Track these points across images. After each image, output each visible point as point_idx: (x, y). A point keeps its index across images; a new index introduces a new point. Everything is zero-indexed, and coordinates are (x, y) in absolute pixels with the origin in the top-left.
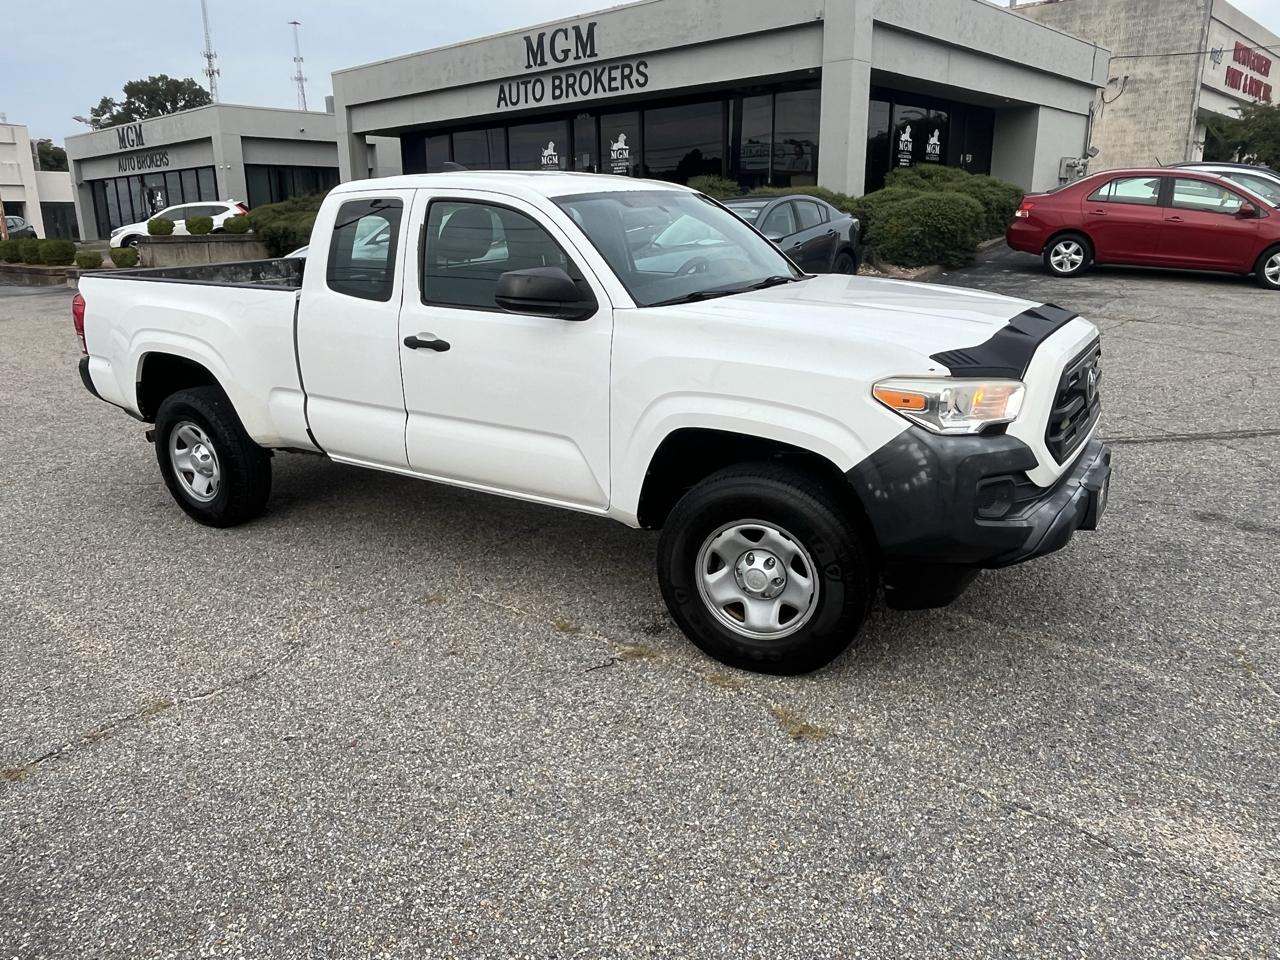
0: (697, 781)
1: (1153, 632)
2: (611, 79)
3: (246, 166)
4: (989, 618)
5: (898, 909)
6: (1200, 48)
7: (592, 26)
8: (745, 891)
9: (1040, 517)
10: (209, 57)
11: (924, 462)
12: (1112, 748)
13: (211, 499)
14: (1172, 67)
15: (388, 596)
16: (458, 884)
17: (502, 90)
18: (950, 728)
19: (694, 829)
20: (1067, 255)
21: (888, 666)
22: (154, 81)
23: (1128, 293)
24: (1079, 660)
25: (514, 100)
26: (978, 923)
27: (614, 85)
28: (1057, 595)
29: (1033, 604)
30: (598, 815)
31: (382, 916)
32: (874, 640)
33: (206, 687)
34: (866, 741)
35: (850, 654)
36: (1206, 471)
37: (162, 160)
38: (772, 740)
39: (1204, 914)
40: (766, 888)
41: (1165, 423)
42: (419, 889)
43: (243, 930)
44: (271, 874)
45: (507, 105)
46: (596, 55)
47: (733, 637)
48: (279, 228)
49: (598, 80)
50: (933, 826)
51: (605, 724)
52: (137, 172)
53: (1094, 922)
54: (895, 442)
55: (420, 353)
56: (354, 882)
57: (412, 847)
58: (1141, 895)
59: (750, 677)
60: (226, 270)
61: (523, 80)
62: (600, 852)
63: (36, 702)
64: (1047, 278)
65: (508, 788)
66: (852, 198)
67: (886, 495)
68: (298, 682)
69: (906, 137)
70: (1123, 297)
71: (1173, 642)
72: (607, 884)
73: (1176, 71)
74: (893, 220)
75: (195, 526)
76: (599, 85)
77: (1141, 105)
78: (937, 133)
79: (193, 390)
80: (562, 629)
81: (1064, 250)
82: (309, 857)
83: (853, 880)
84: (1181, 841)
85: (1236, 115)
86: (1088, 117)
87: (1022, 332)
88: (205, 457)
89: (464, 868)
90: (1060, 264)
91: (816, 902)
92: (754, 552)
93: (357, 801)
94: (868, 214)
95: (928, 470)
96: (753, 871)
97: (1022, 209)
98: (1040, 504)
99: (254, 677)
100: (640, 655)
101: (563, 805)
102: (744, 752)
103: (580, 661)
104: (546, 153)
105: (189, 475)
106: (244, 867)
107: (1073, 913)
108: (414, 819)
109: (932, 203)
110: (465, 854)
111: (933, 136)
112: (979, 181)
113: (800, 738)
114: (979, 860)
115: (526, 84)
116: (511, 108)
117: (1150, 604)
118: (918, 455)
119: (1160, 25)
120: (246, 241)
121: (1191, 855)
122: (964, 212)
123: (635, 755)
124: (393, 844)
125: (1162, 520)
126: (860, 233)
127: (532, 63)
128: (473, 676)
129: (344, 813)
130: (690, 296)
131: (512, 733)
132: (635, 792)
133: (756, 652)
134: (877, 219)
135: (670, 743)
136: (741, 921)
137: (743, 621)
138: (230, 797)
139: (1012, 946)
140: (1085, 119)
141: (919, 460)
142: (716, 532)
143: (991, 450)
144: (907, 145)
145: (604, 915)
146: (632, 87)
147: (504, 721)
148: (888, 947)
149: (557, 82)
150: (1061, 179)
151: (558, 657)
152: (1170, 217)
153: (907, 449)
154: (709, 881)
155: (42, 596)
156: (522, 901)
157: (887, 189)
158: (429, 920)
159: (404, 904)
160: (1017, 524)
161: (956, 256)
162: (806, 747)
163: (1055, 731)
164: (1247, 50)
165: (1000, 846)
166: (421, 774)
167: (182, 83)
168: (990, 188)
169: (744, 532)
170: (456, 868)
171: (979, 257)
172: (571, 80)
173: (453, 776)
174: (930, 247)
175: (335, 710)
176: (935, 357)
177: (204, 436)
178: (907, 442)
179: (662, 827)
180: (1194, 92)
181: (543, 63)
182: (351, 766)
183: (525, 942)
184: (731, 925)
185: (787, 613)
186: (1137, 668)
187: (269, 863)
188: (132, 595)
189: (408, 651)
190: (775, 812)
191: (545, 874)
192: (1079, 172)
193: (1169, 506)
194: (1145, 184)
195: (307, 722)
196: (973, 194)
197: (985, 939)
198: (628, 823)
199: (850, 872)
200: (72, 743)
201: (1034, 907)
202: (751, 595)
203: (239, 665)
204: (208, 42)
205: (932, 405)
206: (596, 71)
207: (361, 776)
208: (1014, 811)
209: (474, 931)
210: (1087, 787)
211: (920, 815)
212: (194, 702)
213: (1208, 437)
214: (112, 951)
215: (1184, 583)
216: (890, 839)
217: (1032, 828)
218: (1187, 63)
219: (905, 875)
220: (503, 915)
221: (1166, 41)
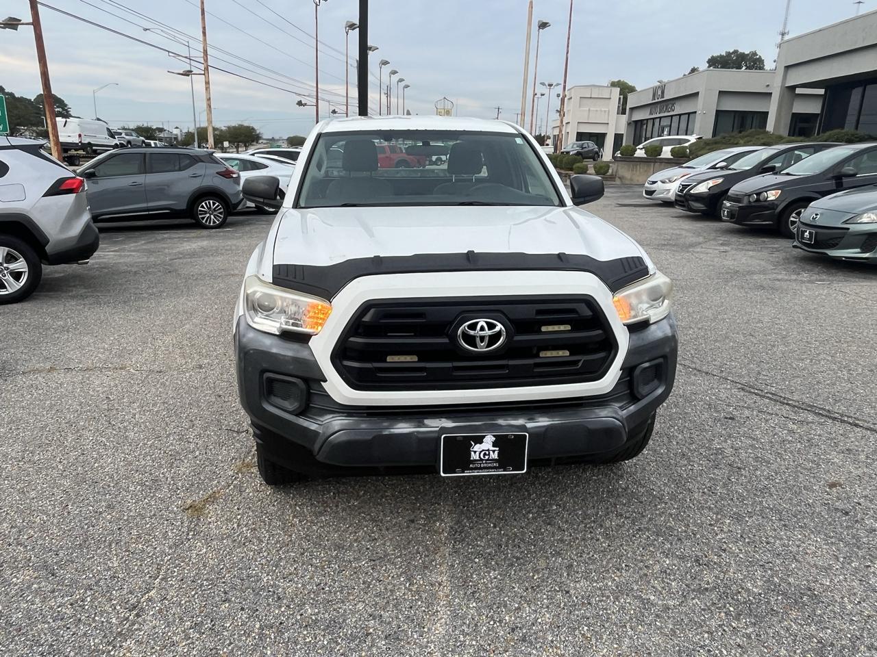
3: (717, 111)
9: (328, 427)
10: (783, 34)
22: (729, 54)
34: (199, 532)
37: (671, 107)
52: (658, 115)
98: (343, 418)
102: (159, 498)
113: (187, 510)
160: (305, 424)
162: (176, 515)
200: (81, 368)
204: (785, 24)
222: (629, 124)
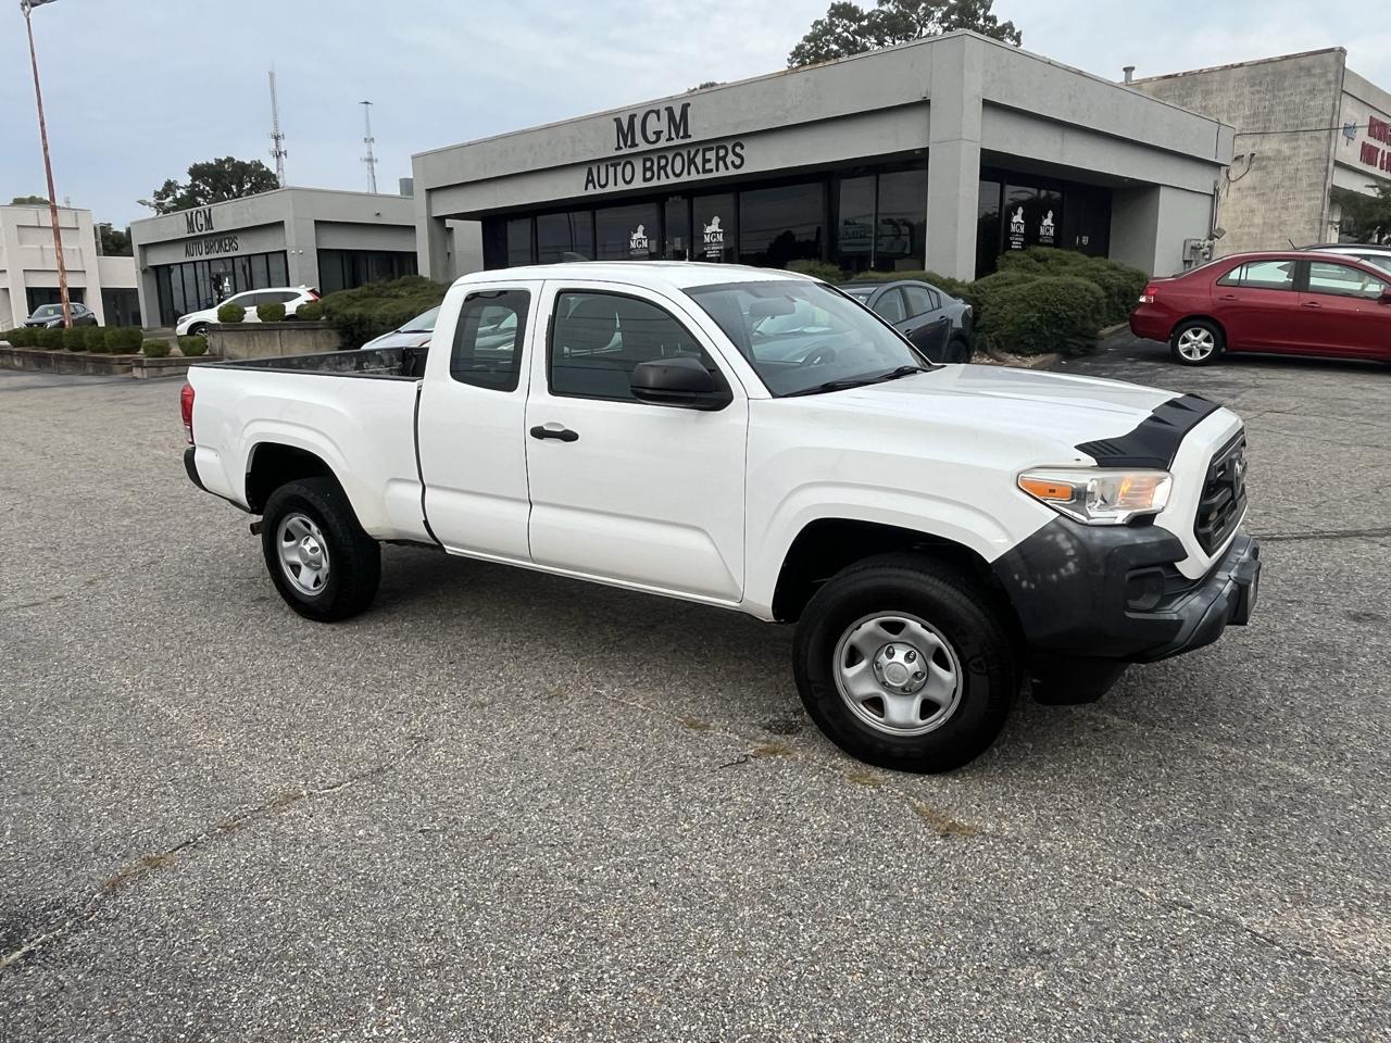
0: (844, 877)
1: (1310, 733)
2: (706, 161)
3: (318, 250)
4: (1135, 718)
5: (1062, 1002)
6: (1331, 124)
7: (685, 107)
8: (904, 982)
9: (1190, 610)
10: (277, 138)
11: (1071, 552)
12: (1274, 849)
13: (318, 593)
14: (1301, 143)
15: (508, 692)
16: (612, 972)
17: (590, 172)
18: (1103, 827)
19: (846, 922)
20: (1197, 342)
21: (1032, 765)
22: (220, 163)
23: (1264, 382)
24: (1232, 762)
25: (603, 182)
26: (1145, 1017)
27: (708, 166)
28: (1206, 695)
29: (1181, 704)
30: (747, 908)
31: (539, 1001)
32: (1016, 739)
33: (334, 780)
34: (1017, 839)
35: (992, 753)
36: (1358, 569)
37: (231, 245)
38: (919, 837)
39: (1378, 1011)
40: (924, 980)
41: (1311, 519)
42: (573, 977)
43: (402, 1012)
44: (424, 960)
45: (595, 187)
46: (690, 136)
47: (870, 732)
48: (354, 315)
49: (692, 161)
50: (1091, 923)
51: (745, 819)
52: (205, 257)
53: (1265, 1017)
54: (1042, 532)
55: (547, 443)
56: (507, 969)
57: (561, 937)
58: (1312, 991)
59: (890, 775)
60: (330, 360)
61: (613, 162)
62: (753, 944)
63: (164, 793)
64: (1176, 366)
65: (652, 881)
66: (964, 282)
67: (1033, 586)
68: (426, 776)
69: (1017, 218)
70: (1258, 387)
71: (1331, 743)
72: (763, 974)
73: (1306, 149)
74: (1007, 307)
75: (300, 621)
76: (693, 167)
77: (1270, 183)
78: (1050, 214)
79: (305, 480)
80: (691, 725)
81: (1192, 337)
82: (459, 944)
83: (1013, 974)
84: (1350, 941)
85: (1373, 193)
86: (1213, 196)
87: (1166, 423)
88: (314, 549)
89: (617, 957)
90: (1189, 352)
91: (977, 994)
92: (895, 646)
93: (500, 891)
94: (980, 300)
95: (1076, 560)
96: (910, 964)
97: (1147, 294)
98: (1191, 597)
99: (380, 770)
100: (774, 753)
101: (710, 898)
102: (891, 848)
103: (713, 757)
104: (635, 237)
105: (296, 568)
106: (396, 954)
107: (1242, 1008)
108: (561, 910)
109: (1050, 288)
110: (616, 944)
111: (1046, 217)
112: (1097, 265)
113: (948, 835)
114: (1142, 956)
115: (615, 166)
116: (599, 191)
117: (1305, 705)
118: (1066, 545)
119: (1287, 100)
120: (317, 329)
121: (1362, 954)
122: (1083, 297)
123: (778, 851)
124: (542, 933)
125: (1314, 620)
126: (972, 320)
127: (622, 145)
128: (603, 771)
129: (489, 903)
130: (824, 386)
131: (651, 828)
132: (782, 887)
133: (897, 749)
134: (990, 304)
135: (813, 839)
136: (902, 1011)
137: (882, 717)
138: (372, 886)
139: (1182, 1039)
140: (1209, 199)
141: (1067, 550)
142: (855, 624)
143: (1139, 541)
144: (1019, 228)
145: (763, 1004)
146: (727, 168)
147: (640, 816)
148: (1055, 1038)
149: (648, 164)
150: (1185, 262)
151: (689, 753)
152: (1306, 302)
153: (1054, 539)
154: (866, 973)
155: (155, 689)
156: (678, 989)
157: (1000, 273)
158: (587, 1006)
159: (560, 991)
160: (1168, 617)
161: (1075, 344)
162: (954, 845)
163: (1212, 831)
164: (1383, 125)
165: (1162, 943)
166: (562, 867)
167: (250, 165)
168: (1109, 272)
169: (884, 625)
170: (608, 957)
171: (1101, 344)
172: (663, 162)
173: (595, 869)
174: (1047, 334)
175: (467, 803)
176: (1080, 447)
177: (314, 528)
178: (1053, 533)
179: (813, 921)
180: (1327, 170)
181: (634, 145)
182: (491, 858)
183: (686, 1028)
184: (892, 1015)
185: (928, 708)
186: (1295, 769)
187: (420, 950)
188: (245, 690)
189: (535, 745)
190: (928, 908)
191: (698, 964)
192: (1204, 254)
193: (1321, 606)
194: (1279, 268)
195: (440, 815)
196: (1092, 278)
197: (1153, 1032)
198: (779, 916)
199: (1010, 966)
200: (206, 833)
201: (1201, 1002)
202: (890, 689)
203: (364, 758)
204: (276, 124)
205: (1080, 496)
206: (689, 153)
207: (502, 867)
208: (1175, 910)
209: (633, 1017)
210: (1249, 887)
211: (1077, 912)
212: (324, 795)
213: (1358, 534)
214: (275, 1031)
215: (1340, 685)
216: (1049, 934)
217: (1194, 926)
218: (1318, 139)
219: (1066, 970)
220: (661, 1002)
221: (1296, 117)
222: (144, 272)
